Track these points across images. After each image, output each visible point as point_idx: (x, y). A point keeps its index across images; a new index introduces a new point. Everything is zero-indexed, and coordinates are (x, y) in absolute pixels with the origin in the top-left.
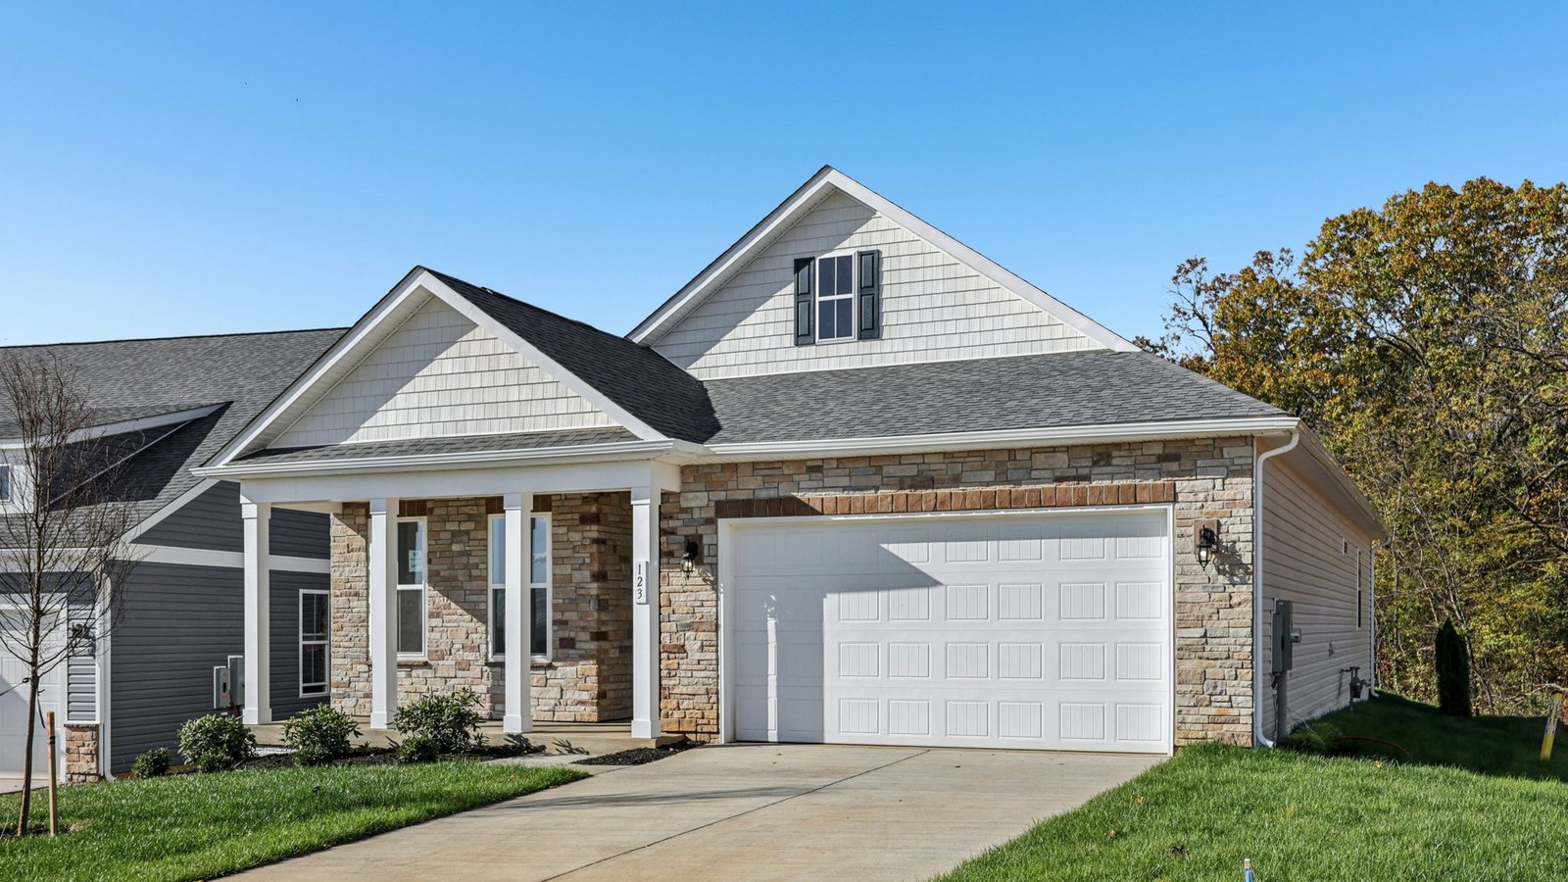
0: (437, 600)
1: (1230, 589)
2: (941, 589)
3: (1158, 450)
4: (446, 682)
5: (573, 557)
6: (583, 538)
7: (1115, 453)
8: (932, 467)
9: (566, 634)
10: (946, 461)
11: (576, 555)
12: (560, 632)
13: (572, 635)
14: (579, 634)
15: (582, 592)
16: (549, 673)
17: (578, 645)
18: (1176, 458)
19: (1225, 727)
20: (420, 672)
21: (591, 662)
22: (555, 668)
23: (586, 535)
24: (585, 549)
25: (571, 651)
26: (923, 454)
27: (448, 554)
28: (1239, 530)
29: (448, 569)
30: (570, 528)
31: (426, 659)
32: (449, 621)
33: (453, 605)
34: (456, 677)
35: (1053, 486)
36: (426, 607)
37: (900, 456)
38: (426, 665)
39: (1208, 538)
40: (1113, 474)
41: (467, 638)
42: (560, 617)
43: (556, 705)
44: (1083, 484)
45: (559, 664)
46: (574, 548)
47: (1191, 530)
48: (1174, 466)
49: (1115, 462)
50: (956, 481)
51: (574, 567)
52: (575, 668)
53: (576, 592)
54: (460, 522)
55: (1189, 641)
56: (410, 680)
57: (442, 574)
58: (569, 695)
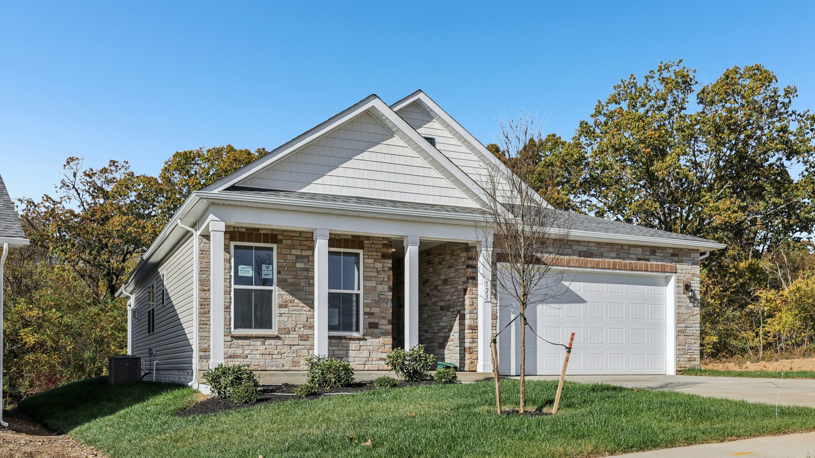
0: (285, 297)
1: (693, 308)
2: (586, 304)
3: (671, 251)
4: (291, 348)
5: (378, 277)
6: (383, 267)
7: (657, 251)
8: (592, 248)
9: (372, 320)
10: (598, 246)
11: (379, 276)
12: (369, 319)
13: (377, 321)
14: (381, 321)
15: (382, 297)
16: (362, 343)
17: (380, 327)
18: (676, 255)
19: (692, 362)
20: (272, 342)
21: (389, 337)
22: (366, 340)
23: (385, 265)
24: (385, 272)
25: (376, 330)
26: (589, 242)
27: (293, 269)
28: (696, 286)
29: (293, 278)
30: (375, 260)
31: (276, 333)
32: (294, 310)
33: (296, 301)
34: (299, 345)
35: (637, 262)
36: (276, 301)
37: (580, 241)
38: (278, 338)
39: (687, 287)
40: (657, 259)
41: (307, 321)
42: (369, 311)
43: (366, 361)
44: (647, 262)
45: (369, 337)
46: (378, 272)
47: (682, 284)
48: (676, 258)
49: (657, 254)
50: (601, 255)
51: (378, 282)
52: (378, 340)
53: (379, 297)
54: (302, 250)
55: (681, 329)
56: (264, 347)
57: (289, 281)
58: (373, 355)
